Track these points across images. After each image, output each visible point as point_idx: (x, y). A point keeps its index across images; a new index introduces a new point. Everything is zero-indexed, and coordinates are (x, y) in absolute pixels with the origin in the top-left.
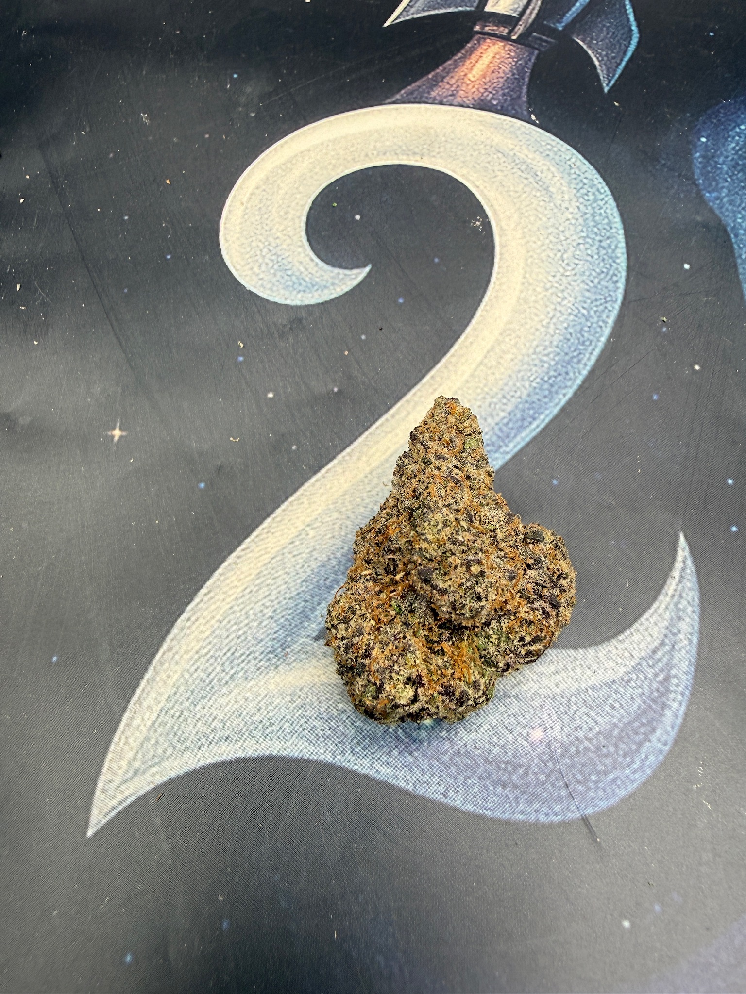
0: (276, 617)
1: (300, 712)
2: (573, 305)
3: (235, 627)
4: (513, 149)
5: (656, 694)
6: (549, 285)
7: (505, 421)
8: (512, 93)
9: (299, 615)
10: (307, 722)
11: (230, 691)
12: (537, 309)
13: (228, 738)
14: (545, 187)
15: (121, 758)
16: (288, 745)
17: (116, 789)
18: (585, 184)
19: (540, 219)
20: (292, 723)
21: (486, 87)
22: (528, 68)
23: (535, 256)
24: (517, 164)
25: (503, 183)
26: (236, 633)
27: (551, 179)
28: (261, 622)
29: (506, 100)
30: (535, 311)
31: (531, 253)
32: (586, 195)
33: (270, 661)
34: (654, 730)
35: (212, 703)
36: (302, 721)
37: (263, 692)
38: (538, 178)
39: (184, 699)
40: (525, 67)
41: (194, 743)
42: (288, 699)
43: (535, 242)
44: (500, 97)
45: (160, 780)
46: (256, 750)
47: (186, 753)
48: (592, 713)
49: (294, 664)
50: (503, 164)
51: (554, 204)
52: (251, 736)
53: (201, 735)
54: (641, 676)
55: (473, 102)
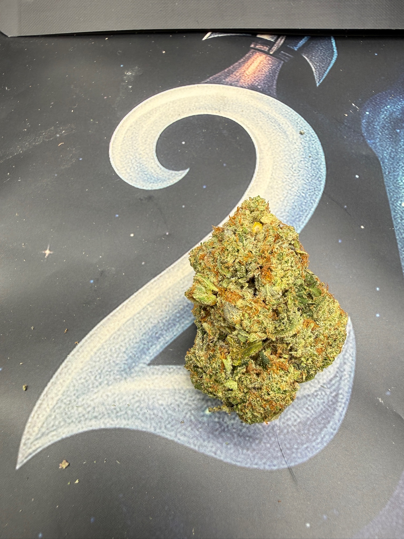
0: (127, 352)
1: (137, 404)
2: (297, 191)
3: (104, 356)
4: (268, 111)
5: (331, 403)
6: (284, 180)
8: (268, 83)
9: (140, 352)
10: (141, 410)
11: (98, 391)
12: (277, 192)
13: (96, 417)
14: (284, 131)
15: (34, 426)
16: (130, 422)
17: (31, 443)
19: (281, 147)
20: (132, 410)
21: (255, 79)
22: (277, 71)
23: (278, 165)
24: (270, 119)
25: (262, 127)
26: (104, 359)
27: (287, 128)
28: (119, 354)
29: (265, 86)
30: (277, 193)
31: (276, 163)
33: (122, 375)
34: (329, 422)
35: (88, 397)
36: (138, 409)
37: (117, 392)
38: (280, 127)
39: (72, 394)
40: (276, 70)
41: (76, 419)
42: (131, 397)
43: (278, 158)
44: (262, 85)
45: (56, 439)
46: (111, 424)
47: (72, 424)
48: (297, 412)
49: (136, 378)
50: (262, 118)
51: (289, 140)
52: (109, 417)
53: (81, 415)
54: (323, 393)
55: (248, 86)
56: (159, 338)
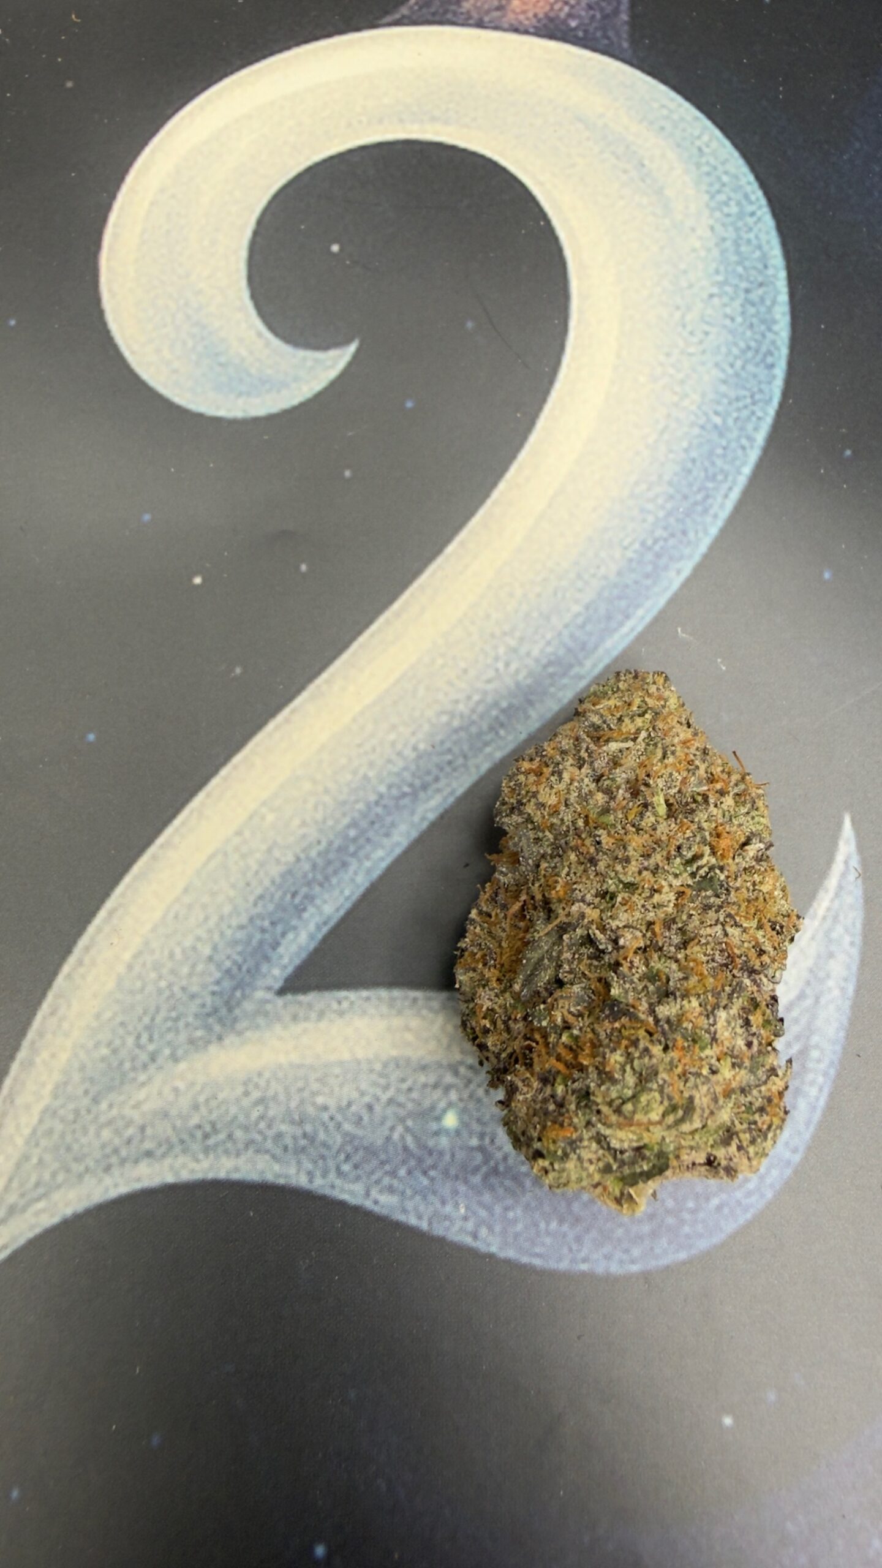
0: (216, 957)
1: (259, 1110)
2: (699, 408)
3: (153, 975)
4: (602, 116)
6: (659, 371)
7: (580, 620)
9: (253, 955)
11: (150, 1079)
12: (638, 415)
13: (149, 1154)
14: (655, 187)
16: (241, 1162)
18: (724, 185)
20: (247, 1129)
23: (638, 317)
24: (609, 144)
26: (155, 984)
27: (667, 174)
28: (194, 965)
29: (592, 18)
30: (635, 418)
31: (631, 312)
32: (726, 204)
33: (209, 1028)
35: (122, 1098)
36: (262, 1126)
37: (200, 1080)
39: (79, 1092)
41: (98, 1162)
42: (240, 1090)
43: (637, 291)
44: (583, 13)
49: (248, 1034)
50: (585, 143)
51: (673, 221)
52: (185, 1150)
53: (109, 1150)
55: (534, 21)
56: (304, 910)
